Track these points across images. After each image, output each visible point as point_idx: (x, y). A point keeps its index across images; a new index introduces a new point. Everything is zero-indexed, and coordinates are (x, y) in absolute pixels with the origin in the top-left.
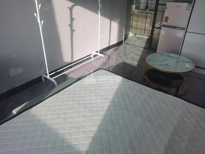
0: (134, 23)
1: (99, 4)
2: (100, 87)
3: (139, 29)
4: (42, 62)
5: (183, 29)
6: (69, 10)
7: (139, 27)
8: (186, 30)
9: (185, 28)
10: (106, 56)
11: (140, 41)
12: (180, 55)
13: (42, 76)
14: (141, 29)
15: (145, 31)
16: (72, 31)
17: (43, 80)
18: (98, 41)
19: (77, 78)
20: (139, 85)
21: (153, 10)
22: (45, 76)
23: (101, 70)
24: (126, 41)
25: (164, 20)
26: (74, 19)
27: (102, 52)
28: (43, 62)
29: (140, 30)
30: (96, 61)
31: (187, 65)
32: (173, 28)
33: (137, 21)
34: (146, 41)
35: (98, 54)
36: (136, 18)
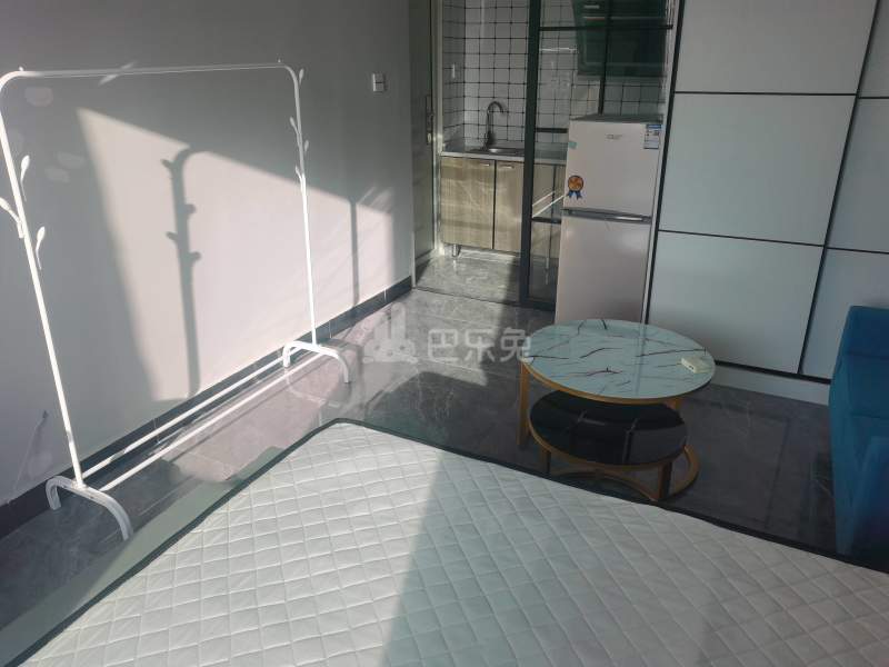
0: (447, 204)
1: (299, 140)
2: (343, 508)
3: (472, 226)
4: (45, 415)
5: (645, 220)
6: (166, 173)
7: (468, 219)
8: (654, 221)
9: (650, 218)
10: (350, 354)
11: (483, 275)
12: (647, 322)
13: (44, 484)
14: (478, 226)
15: (497, 233)
16: (187, 259)
17: (54, 501)
18: (307, 289)
19: (229, 481)
20: (513, 478)
21: (516, 152)
22: (62, 482)
23: (337, 425)
24: (426, 279)
25: (566, 190)
26: (191, 209)
27: (326, 335)
28: (50, 415)
29: (475, 230)
30: (303, 380)
31: (684, 362)
32: (609, 219)
33: (460, 196)
34: (506, 272)
35: (313, 347)
36: (453, 182)
